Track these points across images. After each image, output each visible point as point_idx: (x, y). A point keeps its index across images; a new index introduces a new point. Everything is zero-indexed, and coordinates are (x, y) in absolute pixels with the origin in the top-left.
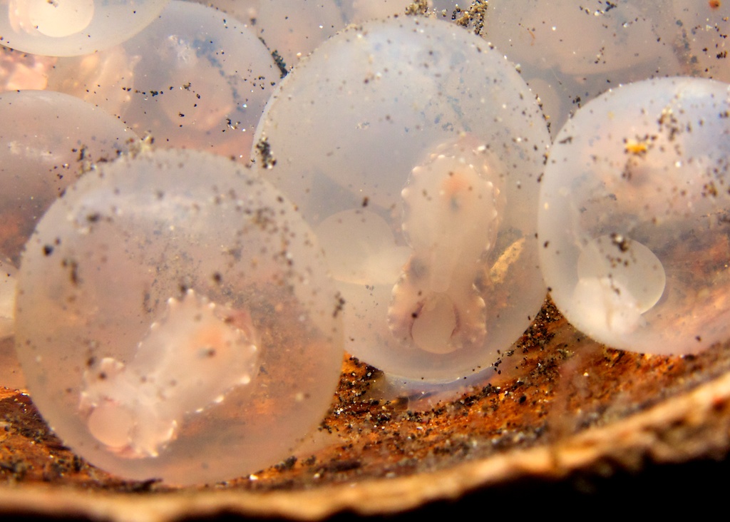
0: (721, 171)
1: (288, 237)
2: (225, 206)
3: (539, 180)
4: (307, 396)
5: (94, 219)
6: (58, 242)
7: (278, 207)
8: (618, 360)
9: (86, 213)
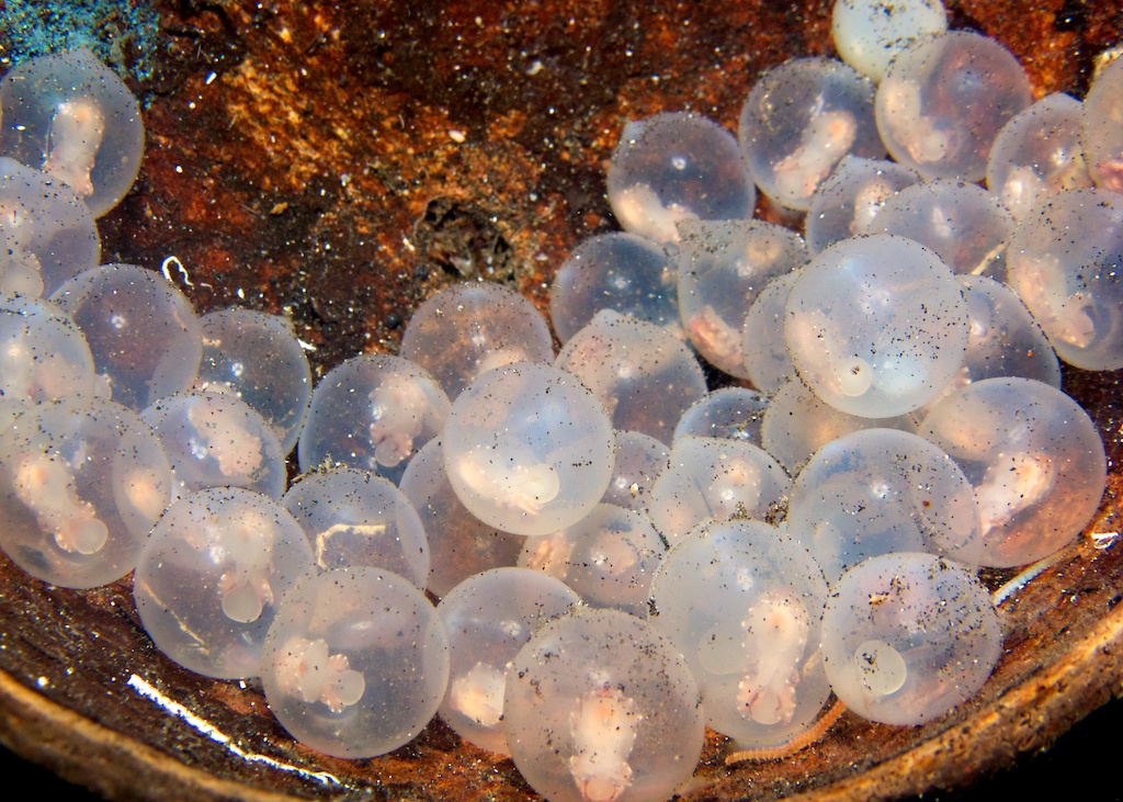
0: (928, 613)
1: (665, 662)
2: (626, 644)
3: (821, 618)
4: (681, 757)
5: (548, 656)
6: (527, 671)
7: (658, 643)
8: (878, 728)
9: (543, 653)
